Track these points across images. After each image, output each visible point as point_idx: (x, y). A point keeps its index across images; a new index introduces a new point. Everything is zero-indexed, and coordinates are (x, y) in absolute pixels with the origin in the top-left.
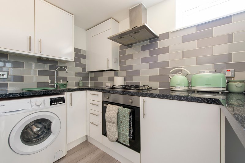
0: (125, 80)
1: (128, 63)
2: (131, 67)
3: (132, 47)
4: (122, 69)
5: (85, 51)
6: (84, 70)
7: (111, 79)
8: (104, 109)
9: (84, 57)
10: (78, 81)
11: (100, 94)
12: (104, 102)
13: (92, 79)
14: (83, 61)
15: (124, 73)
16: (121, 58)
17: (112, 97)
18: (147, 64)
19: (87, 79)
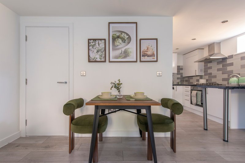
0: (207, 81)
1: (209, 71)
2: (211, 74)
3: (212, 62)
4: (205, 75)
5: (182, 66)
6: (182, 76)
7: (198, 81)
8: (191, 92)
9: (182, 69)
10: (178, 82)
11: (190, 87)
12: (192, 90)
13: (186, 81)
14: (181, 71)
15: (207, 77)
16: (205, 69)
17: (195, 88)
18: (221, 72)
19: (184, 81)
